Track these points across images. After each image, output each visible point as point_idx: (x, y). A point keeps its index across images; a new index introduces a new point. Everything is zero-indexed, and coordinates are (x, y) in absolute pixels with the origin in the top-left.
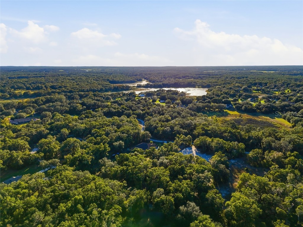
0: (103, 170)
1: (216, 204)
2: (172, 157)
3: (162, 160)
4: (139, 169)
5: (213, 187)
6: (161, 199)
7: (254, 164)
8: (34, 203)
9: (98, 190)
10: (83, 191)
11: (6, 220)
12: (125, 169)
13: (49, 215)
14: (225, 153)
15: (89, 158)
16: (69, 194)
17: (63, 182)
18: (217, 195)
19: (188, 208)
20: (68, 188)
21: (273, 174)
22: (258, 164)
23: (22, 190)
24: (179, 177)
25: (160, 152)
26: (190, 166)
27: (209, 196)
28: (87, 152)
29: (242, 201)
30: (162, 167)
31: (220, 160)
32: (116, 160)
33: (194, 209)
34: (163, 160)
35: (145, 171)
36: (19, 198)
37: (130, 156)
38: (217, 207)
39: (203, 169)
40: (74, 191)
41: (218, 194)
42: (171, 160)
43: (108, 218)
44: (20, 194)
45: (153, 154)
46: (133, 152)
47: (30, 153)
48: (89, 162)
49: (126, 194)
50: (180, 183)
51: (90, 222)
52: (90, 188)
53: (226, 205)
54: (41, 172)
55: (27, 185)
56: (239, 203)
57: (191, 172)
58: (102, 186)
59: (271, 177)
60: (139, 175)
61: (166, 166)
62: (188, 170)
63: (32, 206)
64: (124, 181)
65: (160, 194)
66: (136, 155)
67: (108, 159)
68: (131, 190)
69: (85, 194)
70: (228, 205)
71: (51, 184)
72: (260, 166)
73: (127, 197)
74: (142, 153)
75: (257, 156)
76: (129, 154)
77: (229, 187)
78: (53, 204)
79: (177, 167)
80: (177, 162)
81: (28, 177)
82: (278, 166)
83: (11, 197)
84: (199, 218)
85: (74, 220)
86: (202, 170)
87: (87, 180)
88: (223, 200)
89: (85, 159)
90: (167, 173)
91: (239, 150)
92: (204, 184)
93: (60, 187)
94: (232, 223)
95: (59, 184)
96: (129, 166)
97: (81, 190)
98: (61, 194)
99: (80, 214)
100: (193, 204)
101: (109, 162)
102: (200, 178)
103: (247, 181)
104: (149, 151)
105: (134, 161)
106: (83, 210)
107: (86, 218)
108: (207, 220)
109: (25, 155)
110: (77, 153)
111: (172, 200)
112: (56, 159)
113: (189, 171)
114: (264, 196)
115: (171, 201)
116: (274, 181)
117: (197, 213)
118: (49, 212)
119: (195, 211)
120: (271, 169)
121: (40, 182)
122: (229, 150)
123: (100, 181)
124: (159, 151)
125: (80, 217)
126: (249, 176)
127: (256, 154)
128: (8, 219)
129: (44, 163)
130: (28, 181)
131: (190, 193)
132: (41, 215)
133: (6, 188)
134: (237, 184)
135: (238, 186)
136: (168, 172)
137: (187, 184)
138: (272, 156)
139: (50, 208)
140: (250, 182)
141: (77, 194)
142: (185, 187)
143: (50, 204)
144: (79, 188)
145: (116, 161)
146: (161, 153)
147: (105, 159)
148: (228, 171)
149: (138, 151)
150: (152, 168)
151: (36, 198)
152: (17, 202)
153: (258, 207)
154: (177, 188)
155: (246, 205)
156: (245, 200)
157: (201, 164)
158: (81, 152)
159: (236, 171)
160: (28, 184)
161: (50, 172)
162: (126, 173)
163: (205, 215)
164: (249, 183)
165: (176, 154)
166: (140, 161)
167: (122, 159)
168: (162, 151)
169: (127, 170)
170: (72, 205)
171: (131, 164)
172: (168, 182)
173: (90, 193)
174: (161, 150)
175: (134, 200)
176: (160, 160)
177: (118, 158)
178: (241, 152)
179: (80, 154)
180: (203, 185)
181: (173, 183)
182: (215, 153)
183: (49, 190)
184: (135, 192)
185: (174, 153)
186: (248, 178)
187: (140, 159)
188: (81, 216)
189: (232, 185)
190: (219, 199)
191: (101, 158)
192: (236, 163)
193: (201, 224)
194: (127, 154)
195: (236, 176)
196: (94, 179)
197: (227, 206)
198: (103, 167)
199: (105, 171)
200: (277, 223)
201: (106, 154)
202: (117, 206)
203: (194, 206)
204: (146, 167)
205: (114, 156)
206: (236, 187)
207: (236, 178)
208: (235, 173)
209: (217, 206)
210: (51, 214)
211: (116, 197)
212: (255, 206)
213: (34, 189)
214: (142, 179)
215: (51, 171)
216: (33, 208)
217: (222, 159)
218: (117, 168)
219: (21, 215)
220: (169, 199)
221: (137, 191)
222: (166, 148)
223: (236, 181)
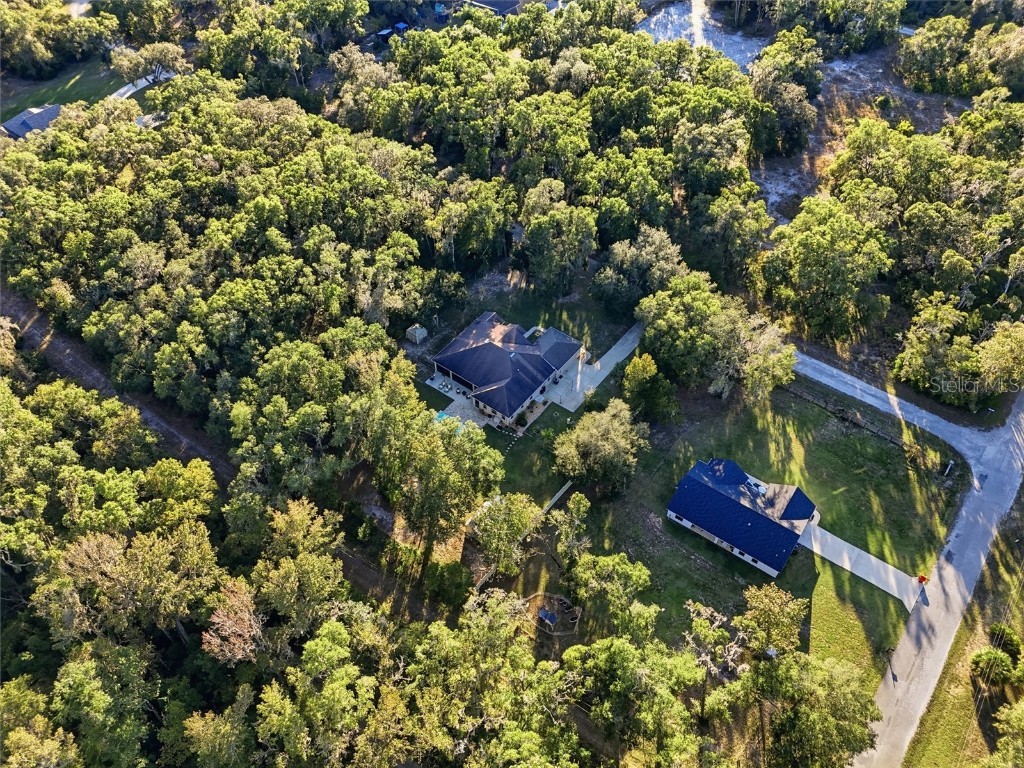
0: (348, 98)
1: (739, 235)
2: (607, 52)
3: (567, 65)
4: (480, 100)
5: (741, 173)
6: (552, 216)
7: (919, 78)
8: (123, 212)
9: (332, 176)
10: (281, 177)
11: (48, 266)
12: (429, 95)
13: (181, 255)
14: (818, 34)
15: (292, 46)
16: (235, 187)
17: (208, 141)
18: (751, 204)
19: (640, 248)
20: (228, 162)
21: (978, 125)
22: (933, 80)
23: (69, 164)
24: (625, 134)
25: (563, 26)
26: (672, 92)
27: (722, 210)
28: (279, 16)
29: (832, 229)
30: (566, 95)
31: (791, 63)
32: (392, 58)
33: (661, 254)
34: (573, 65)
35: (499, 111)
36: (68, 192)
37: (445, 44)
38: (744, 244)
39: (719, 105)
40: (249, 178)
41: (755, 202)
42: (601, 65)
43: (375, 275)
44: (69, 179)
45: (537, 35)
46: (460, 22)
47: (64, 11)
48: (292, 60)
49: (433, 194)
50: (628, 157)
51: (317, 283)
52: (302, 168)
53: (773, 235)
54: (122, 95)
55: (82, 144)
56: (818, 237)
57: (671, 114)
58: (348, 162)
59: (966, 134)
60: (480, 122)
61: (581, 91)
62: (660, 106)
63: (118, 223)
64: (427, 147)
65: (551, 199)
66: (468, 37)
67: (362, 51)
68: (451, 179)
69: (288, 191)
70: (782, 236)
71: (168, 147)
72: (941, 87)
73: (437, 204)
74: (491, 30)
75: (941, 46)
76: (441, 33)
77: (800, 171)
78: (189, 218)
79: (623, 94)
80: (626, 74)
81: (82, 113)
82: (1009, 94)
83: (40, 187)
84: (674, 282)
85: (263, 278)
86: (715, 109)
87: (295, 138)
88: (767, 220)
89: (275, 50)
90: (583, 119)
91: (877, 17)
92: (714, 165)
93: (199, 160)
94: (780, 296)
95: (194, 148)
96: (443, 85)
97: (274, 173)
98: (207, 184)
99: (280, 258)
100: (659, 235)
101: (367, 66)
102: (701, 141)
103: (871, 150)
104: (522, 20)
105: (461, 65)
106: (288, 246)
107: (299, 273)
108: (699, 288)
109: (46, 19)
110: (243, 19)
111: (591, 221)
112: (167, 44)
113: (662, 114)
114: (915, 211)
115: (587, 224)
116: (970, 151)
117: (669, 267)
118: (178, 245)
119: (663, 259)
120: (975, 106)
121: (125, 134)
122: (836, 16)
123: (341, 144)
124: (560, 21)
125: (280, 269)
126: (885, 131)
127: (938, 38)
128: (50, 261)
129: (125, 57)
130: (83, 129)
131: (654, 195)
132: (153, 257)
133: (12, 155)
134: (829, 161)
135: (834, 166)
136: (586, 113)
137: (651, 162)
138: (999, 51)
139: (178, 231)
140: (882, 158)
141: (261, 188)
142: (642, 174)
143: (178, 217)
144: (268, 165)
145: (395, 61)
146: (567, 32)
147: (352, 50)
148: (811, 110)
149: (477, 22)
150: (529, 99)
151: (126, 194)
152: (62, 208)
153: (882, 249)
154: (614, 175)
155: (842, 244)
156: (844, 225)
157: (716, 82)
158: (256, 17)
159: (842, 107)
160: (86, 140)
161: (155, 98)
162: (433, 113)
163: (695, 273)
164: (879, 159)
165: (625, 36)
166: (483, 65)
167: (416, 52)
168: (570, 23)
169: (436, 99)
170: (248, 228)
171: (449, 77)
172: (582, 155)
173: (305, 189)
174: (567, 20)
175: (461, 215)
176: (562, 65)
177: (402, 50)
178: (882, 26)
179: (252, 24)
180: (707, 166)
181: (601, 156)
182: (780, 33)
183: (163, 166)
184: (463, 187)
185: (616, 31)
186: (878, 143)
187: (483, 56)
188: (283, 267)
189: (812, 164)
190: (754, 218)
191: (337, 46)
192: (852, 74)
193: (677, 301)
194: (434, 34)
195: (837, 128)
196: (317, 133)
197: (776, 240)
198: (347, 86)
199: (355, 101)
200: (931, 302)
201: (354, 28)
202: (404, 238)
203: (662, 241)
204: (505, 93)
205: (386, 38)
206: (826, 172)
207: (833, 135)
208: (836, 118)
209: (742, 240)
210: (187, 250)
211: (397, 202)
212: (872, 245)
213: (112, 162)
214: (489, 139)
215: (157, 94)
216: (123, 232)
217: (798, 62)
218: (397, 92)
219: (88, 250)
220: (579, 218)
221: (470, 183)
222: (587, 12)
223: (831, 147)
